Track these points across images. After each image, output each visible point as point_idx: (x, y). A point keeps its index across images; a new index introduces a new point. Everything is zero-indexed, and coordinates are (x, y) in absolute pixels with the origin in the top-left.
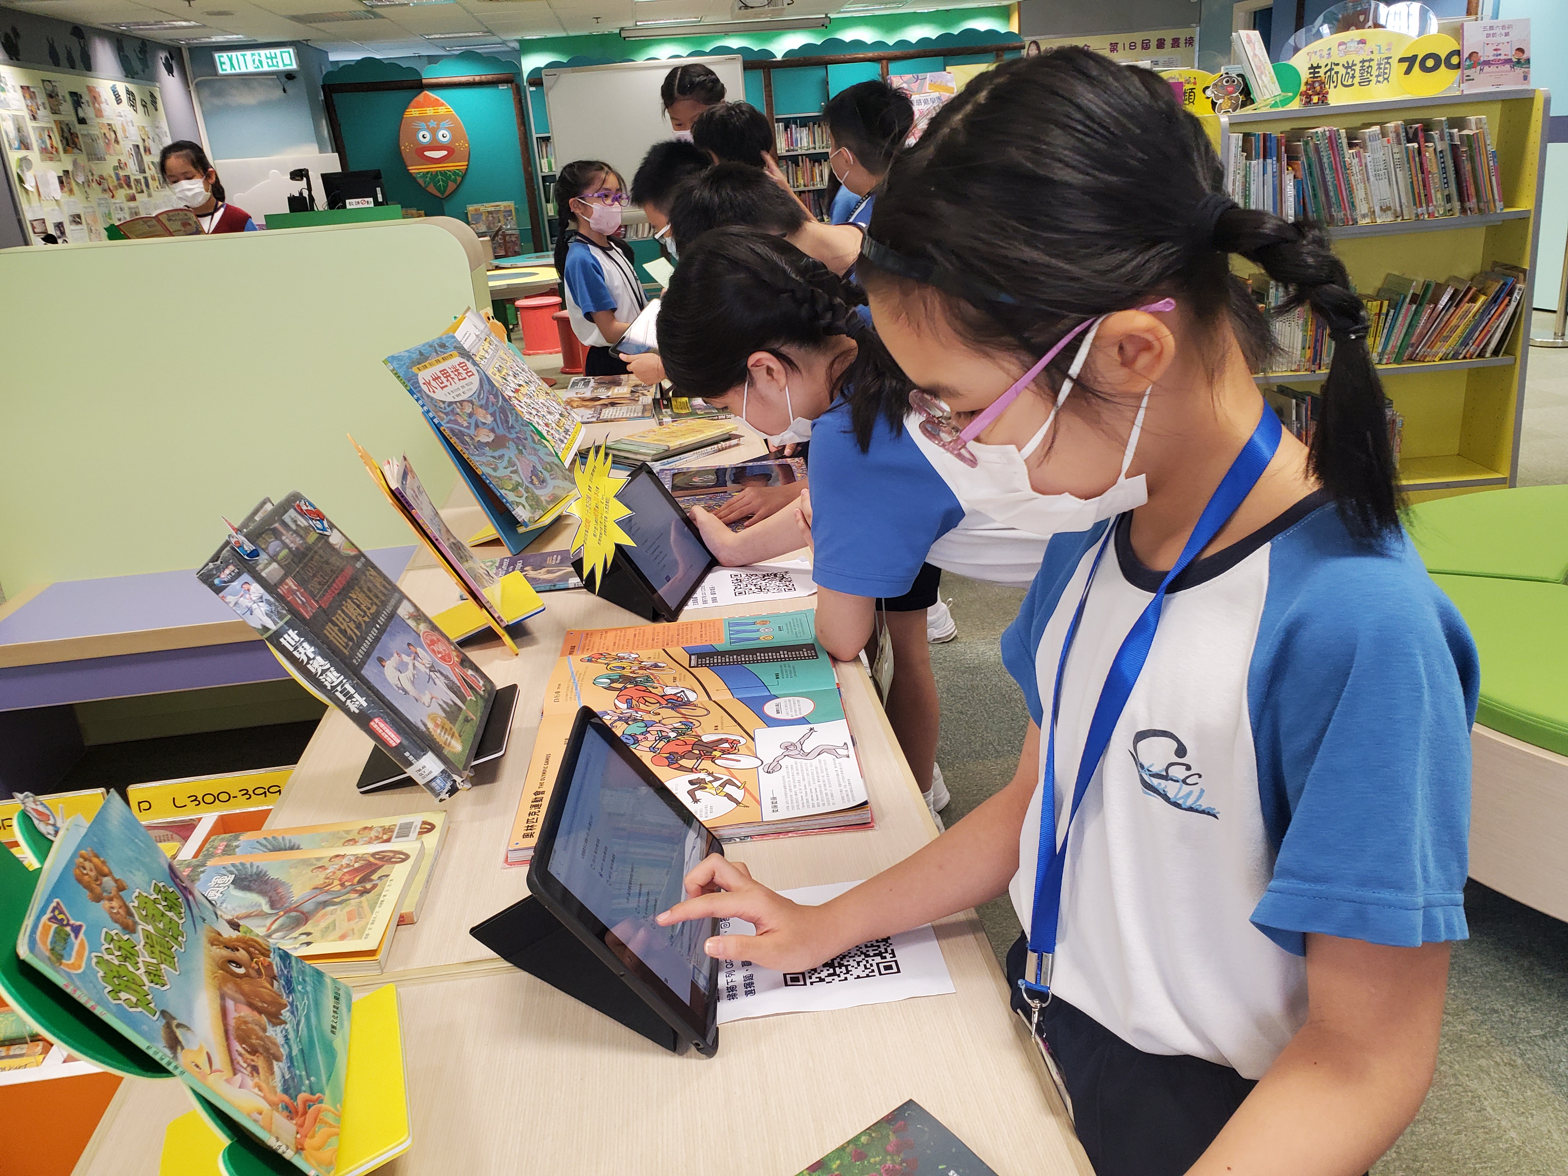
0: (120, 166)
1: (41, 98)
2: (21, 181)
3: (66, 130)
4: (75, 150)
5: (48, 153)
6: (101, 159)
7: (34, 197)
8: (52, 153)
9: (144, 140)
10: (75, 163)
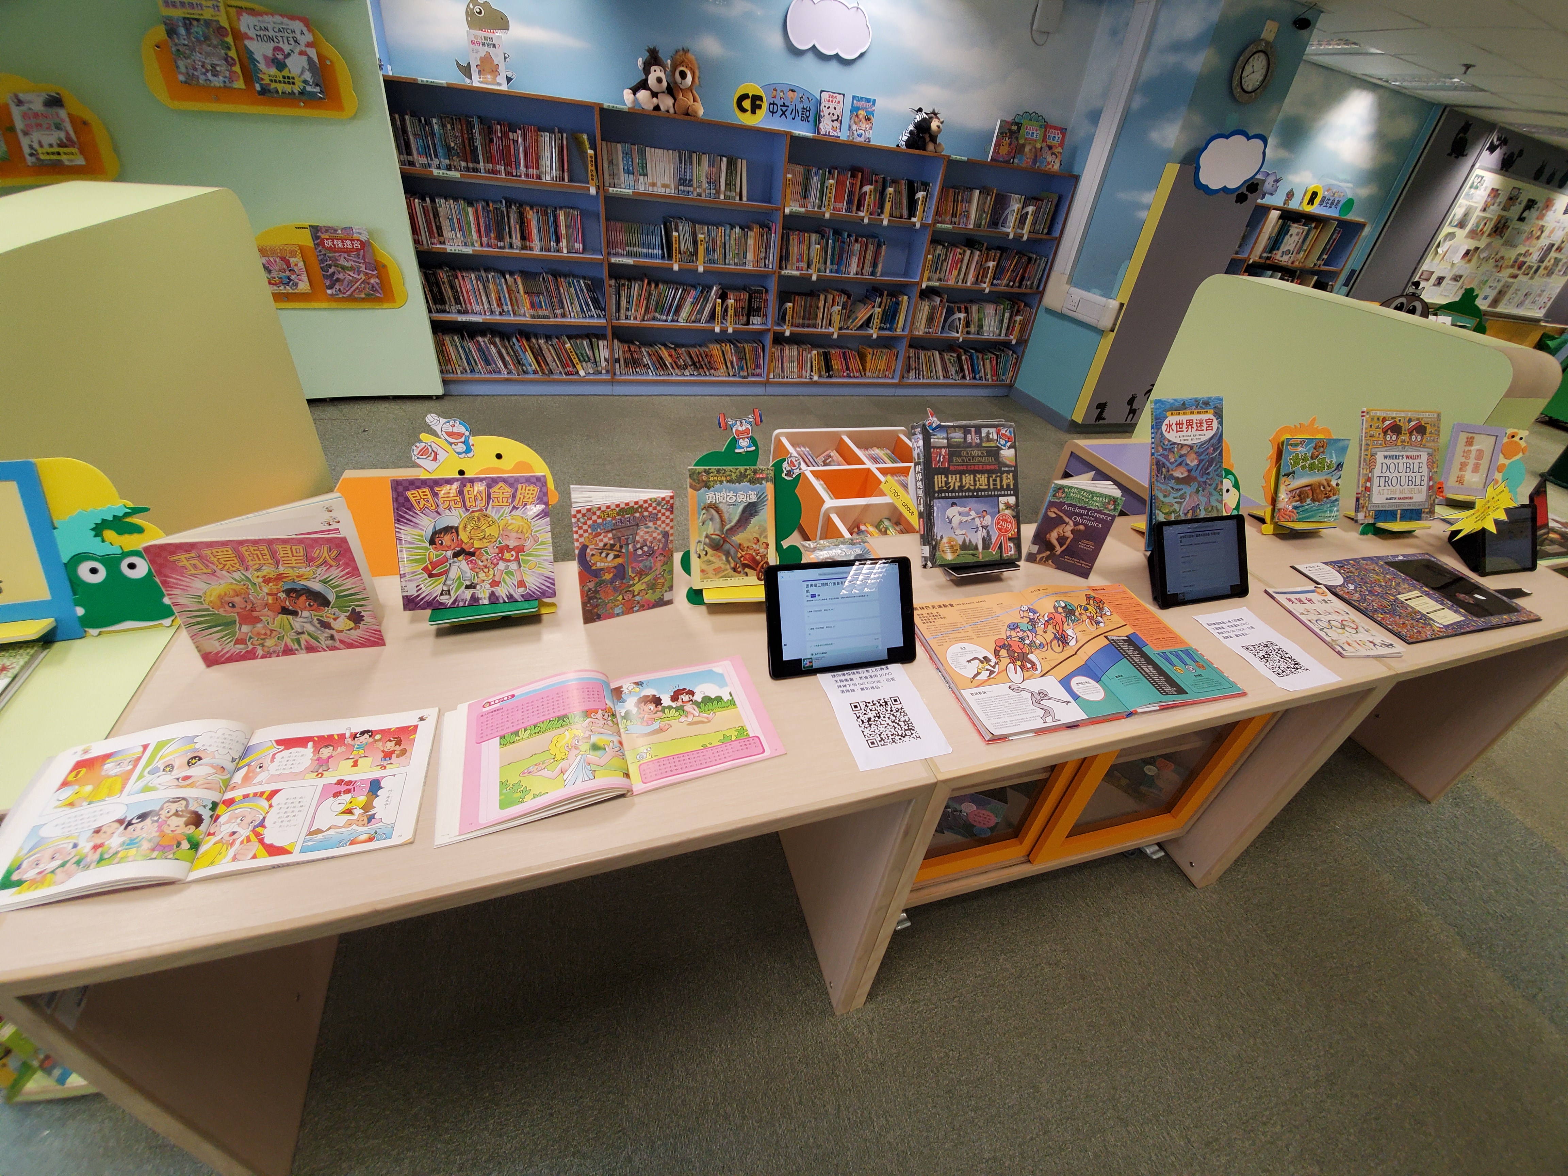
0: (1527, 254)
1: (1502, 198)
2: (1438, 246)
3: (1502, 222)
4: (1498, 237)
5: (1474, 234)
6: (1515, 246)
7: (1438, 258)
8: (1477, 234)
9: (1563, 242)
10: (1488, 245)
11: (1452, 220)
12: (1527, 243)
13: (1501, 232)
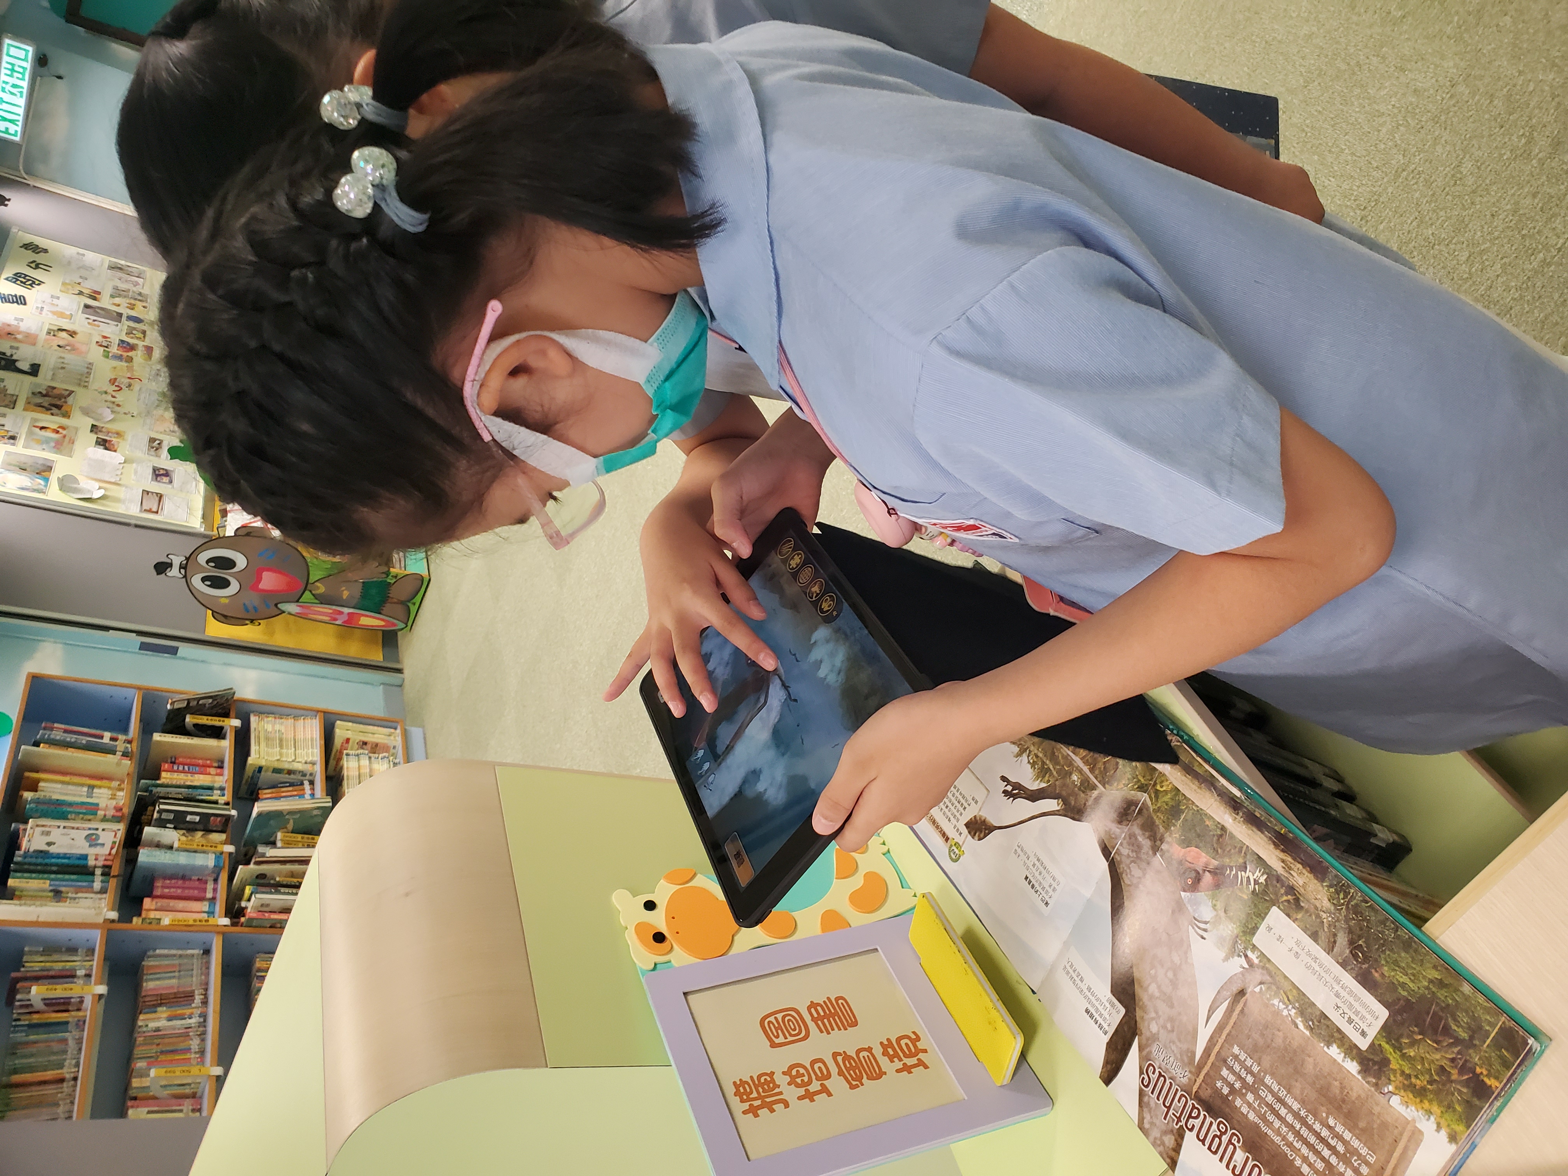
0: (105, 346)
4: (70, 400)
5: (63, 442)
8: (65, 436)
10: (86, 412)
11: (34, 490)
12: (83, 348)
13: (60, 397)
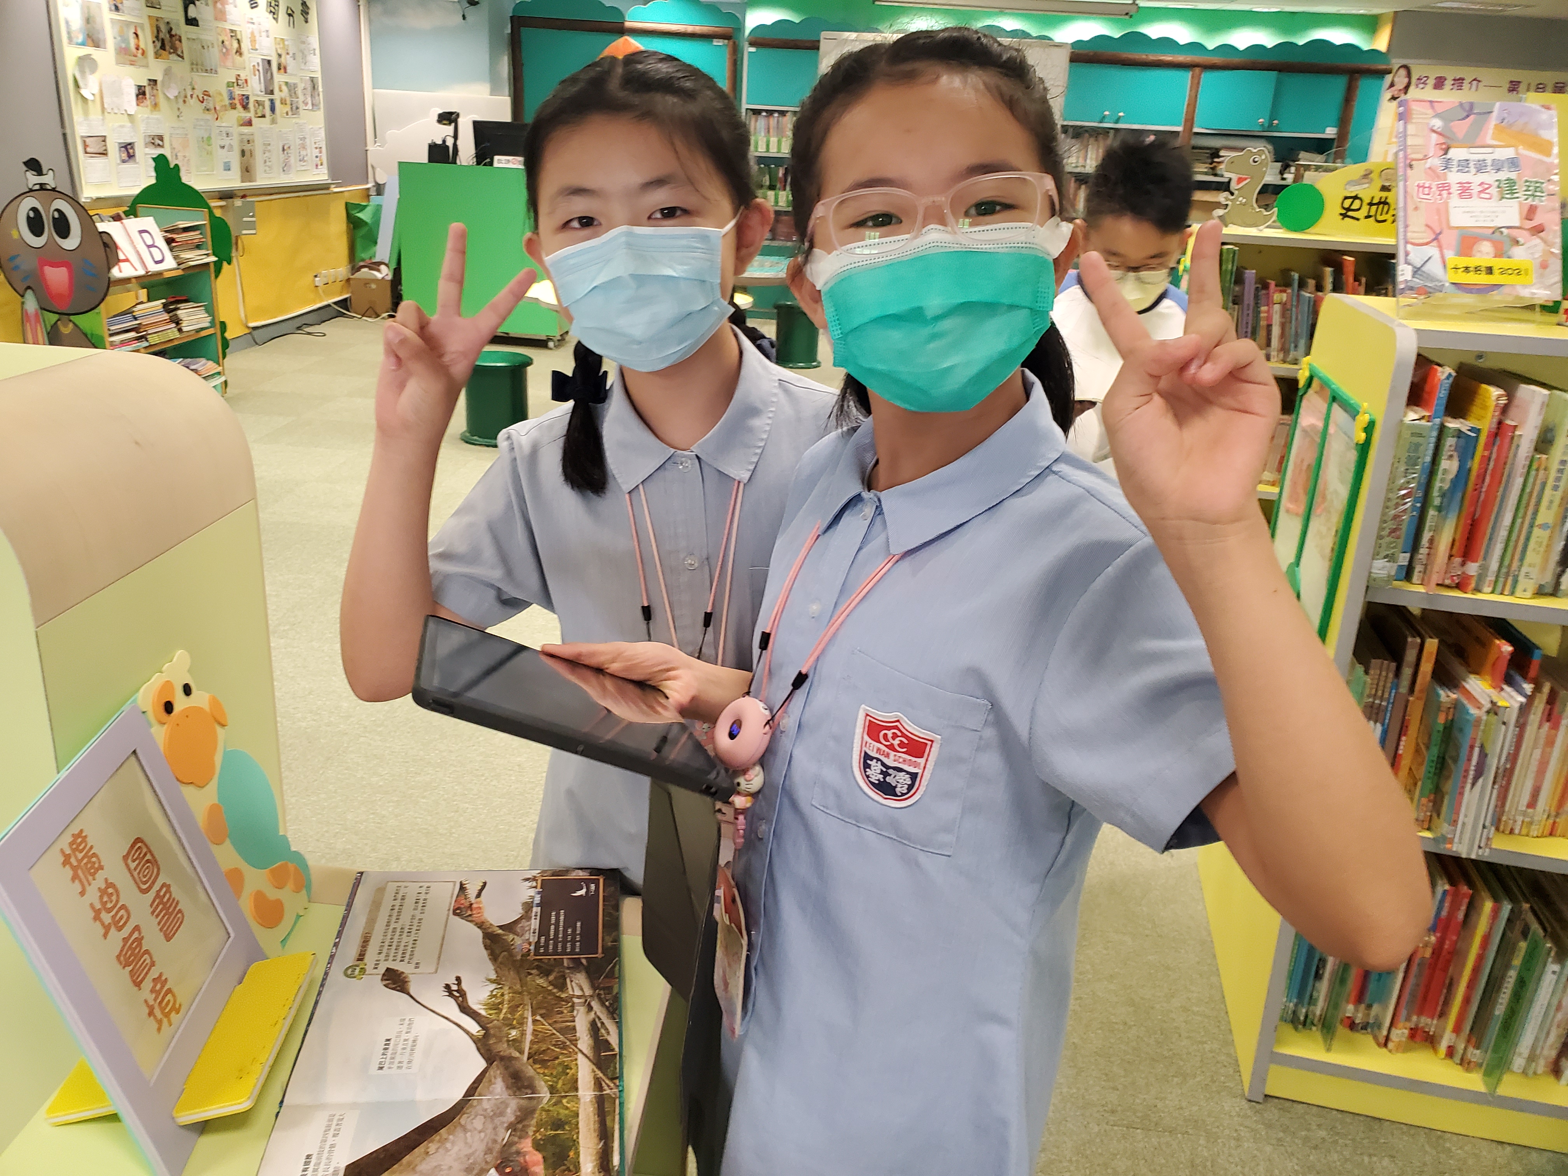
0: (238, 83)
2: (77, 85)
3: (163, 28)
6: (212, 71)
7: (93, 109)
8: (135, 56)
9: (280, 56)
10: (167, 72)
11: (69, 33)
12: (229, 63)
13: (174, 49)
